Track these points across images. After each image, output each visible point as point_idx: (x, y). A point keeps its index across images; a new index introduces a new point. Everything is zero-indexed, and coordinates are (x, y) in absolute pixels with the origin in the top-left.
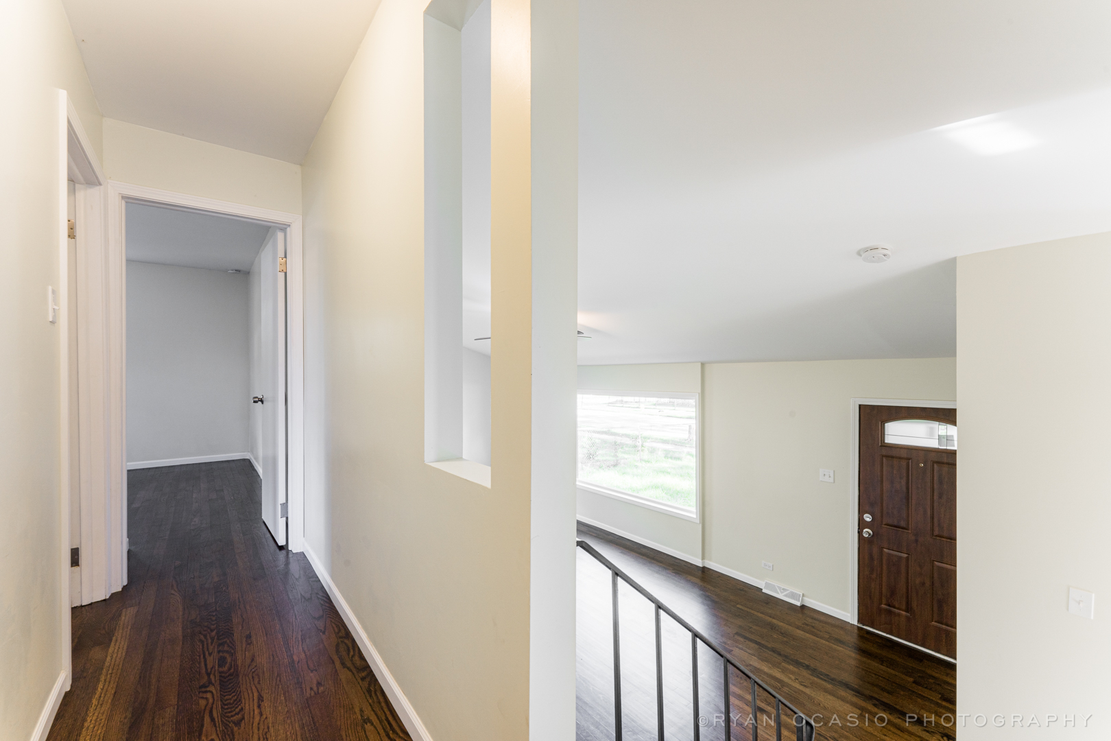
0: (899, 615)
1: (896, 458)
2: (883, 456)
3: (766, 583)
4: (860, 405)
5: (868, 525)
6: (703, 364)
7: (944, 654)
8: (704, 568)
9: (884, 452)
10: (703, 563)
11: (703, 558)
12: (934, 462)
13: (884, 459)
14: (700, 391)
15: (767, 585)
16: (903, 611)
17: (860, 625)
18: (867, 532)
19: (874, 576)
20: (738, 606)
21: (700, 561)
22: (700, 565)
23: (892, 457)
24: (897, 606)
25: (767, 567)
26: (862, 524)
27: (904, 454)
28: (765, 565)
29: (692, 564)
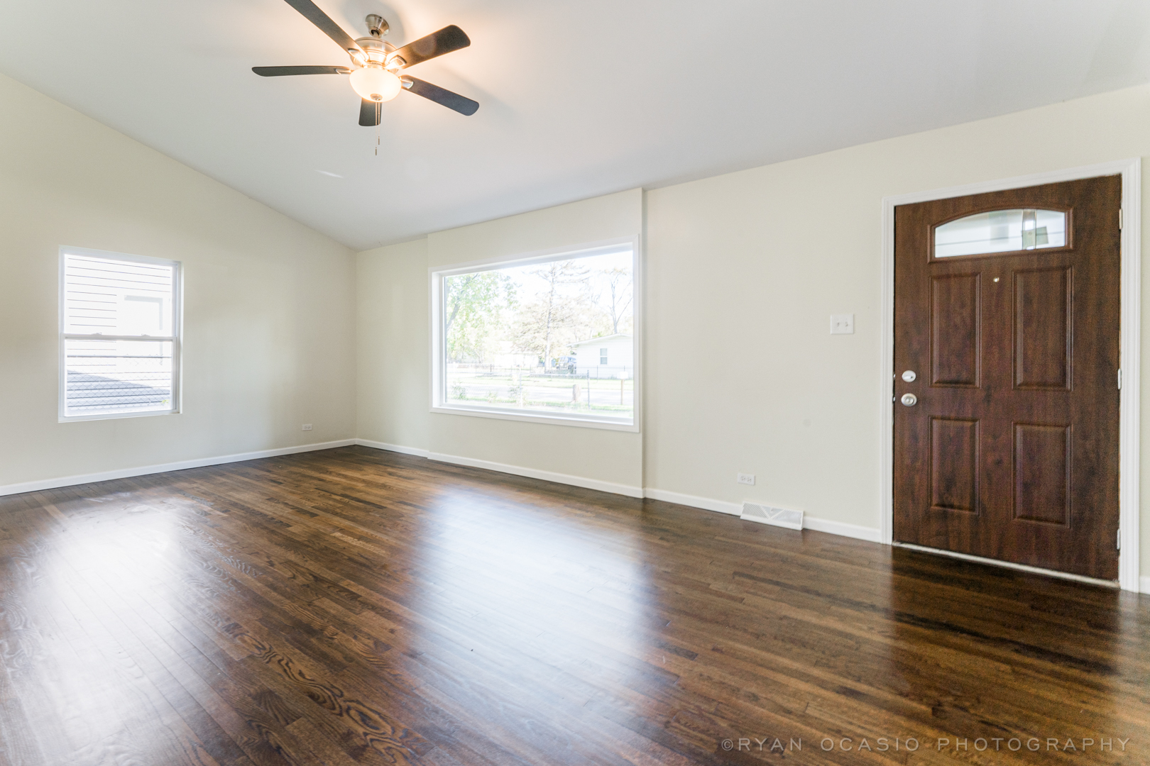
0: (959, 517)
1: (955, 276)
2: (933, 278)
3: (745, 505)
4: (895, 208)
5: (909, 388)
6: (644, 191)
7: (1033, 566)
8: (645, 500)
9: (935, 270)
10: (644, 492)
11: (644, 486)
12: (1016, 272)
13: (935, 282)
14: (640, 232)
15: (747, 509)
16: (966, 509)
17: (897, 544)
18: (908, 399)
19: (918, 464)
20: (717, 538)
21: (641, 489)
22: (641, 496)
23: (948, 276)
24: (956, 503)
25: (746, 482)
26: (899, 388)
27: (968, 269)
28: (743, 478)
29: (627, 497)
